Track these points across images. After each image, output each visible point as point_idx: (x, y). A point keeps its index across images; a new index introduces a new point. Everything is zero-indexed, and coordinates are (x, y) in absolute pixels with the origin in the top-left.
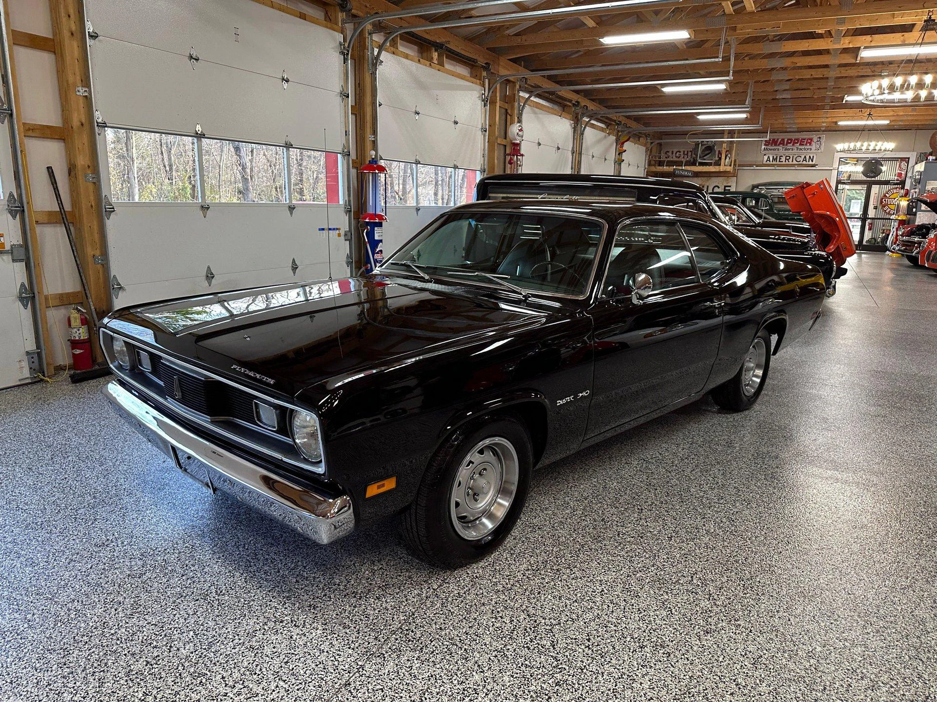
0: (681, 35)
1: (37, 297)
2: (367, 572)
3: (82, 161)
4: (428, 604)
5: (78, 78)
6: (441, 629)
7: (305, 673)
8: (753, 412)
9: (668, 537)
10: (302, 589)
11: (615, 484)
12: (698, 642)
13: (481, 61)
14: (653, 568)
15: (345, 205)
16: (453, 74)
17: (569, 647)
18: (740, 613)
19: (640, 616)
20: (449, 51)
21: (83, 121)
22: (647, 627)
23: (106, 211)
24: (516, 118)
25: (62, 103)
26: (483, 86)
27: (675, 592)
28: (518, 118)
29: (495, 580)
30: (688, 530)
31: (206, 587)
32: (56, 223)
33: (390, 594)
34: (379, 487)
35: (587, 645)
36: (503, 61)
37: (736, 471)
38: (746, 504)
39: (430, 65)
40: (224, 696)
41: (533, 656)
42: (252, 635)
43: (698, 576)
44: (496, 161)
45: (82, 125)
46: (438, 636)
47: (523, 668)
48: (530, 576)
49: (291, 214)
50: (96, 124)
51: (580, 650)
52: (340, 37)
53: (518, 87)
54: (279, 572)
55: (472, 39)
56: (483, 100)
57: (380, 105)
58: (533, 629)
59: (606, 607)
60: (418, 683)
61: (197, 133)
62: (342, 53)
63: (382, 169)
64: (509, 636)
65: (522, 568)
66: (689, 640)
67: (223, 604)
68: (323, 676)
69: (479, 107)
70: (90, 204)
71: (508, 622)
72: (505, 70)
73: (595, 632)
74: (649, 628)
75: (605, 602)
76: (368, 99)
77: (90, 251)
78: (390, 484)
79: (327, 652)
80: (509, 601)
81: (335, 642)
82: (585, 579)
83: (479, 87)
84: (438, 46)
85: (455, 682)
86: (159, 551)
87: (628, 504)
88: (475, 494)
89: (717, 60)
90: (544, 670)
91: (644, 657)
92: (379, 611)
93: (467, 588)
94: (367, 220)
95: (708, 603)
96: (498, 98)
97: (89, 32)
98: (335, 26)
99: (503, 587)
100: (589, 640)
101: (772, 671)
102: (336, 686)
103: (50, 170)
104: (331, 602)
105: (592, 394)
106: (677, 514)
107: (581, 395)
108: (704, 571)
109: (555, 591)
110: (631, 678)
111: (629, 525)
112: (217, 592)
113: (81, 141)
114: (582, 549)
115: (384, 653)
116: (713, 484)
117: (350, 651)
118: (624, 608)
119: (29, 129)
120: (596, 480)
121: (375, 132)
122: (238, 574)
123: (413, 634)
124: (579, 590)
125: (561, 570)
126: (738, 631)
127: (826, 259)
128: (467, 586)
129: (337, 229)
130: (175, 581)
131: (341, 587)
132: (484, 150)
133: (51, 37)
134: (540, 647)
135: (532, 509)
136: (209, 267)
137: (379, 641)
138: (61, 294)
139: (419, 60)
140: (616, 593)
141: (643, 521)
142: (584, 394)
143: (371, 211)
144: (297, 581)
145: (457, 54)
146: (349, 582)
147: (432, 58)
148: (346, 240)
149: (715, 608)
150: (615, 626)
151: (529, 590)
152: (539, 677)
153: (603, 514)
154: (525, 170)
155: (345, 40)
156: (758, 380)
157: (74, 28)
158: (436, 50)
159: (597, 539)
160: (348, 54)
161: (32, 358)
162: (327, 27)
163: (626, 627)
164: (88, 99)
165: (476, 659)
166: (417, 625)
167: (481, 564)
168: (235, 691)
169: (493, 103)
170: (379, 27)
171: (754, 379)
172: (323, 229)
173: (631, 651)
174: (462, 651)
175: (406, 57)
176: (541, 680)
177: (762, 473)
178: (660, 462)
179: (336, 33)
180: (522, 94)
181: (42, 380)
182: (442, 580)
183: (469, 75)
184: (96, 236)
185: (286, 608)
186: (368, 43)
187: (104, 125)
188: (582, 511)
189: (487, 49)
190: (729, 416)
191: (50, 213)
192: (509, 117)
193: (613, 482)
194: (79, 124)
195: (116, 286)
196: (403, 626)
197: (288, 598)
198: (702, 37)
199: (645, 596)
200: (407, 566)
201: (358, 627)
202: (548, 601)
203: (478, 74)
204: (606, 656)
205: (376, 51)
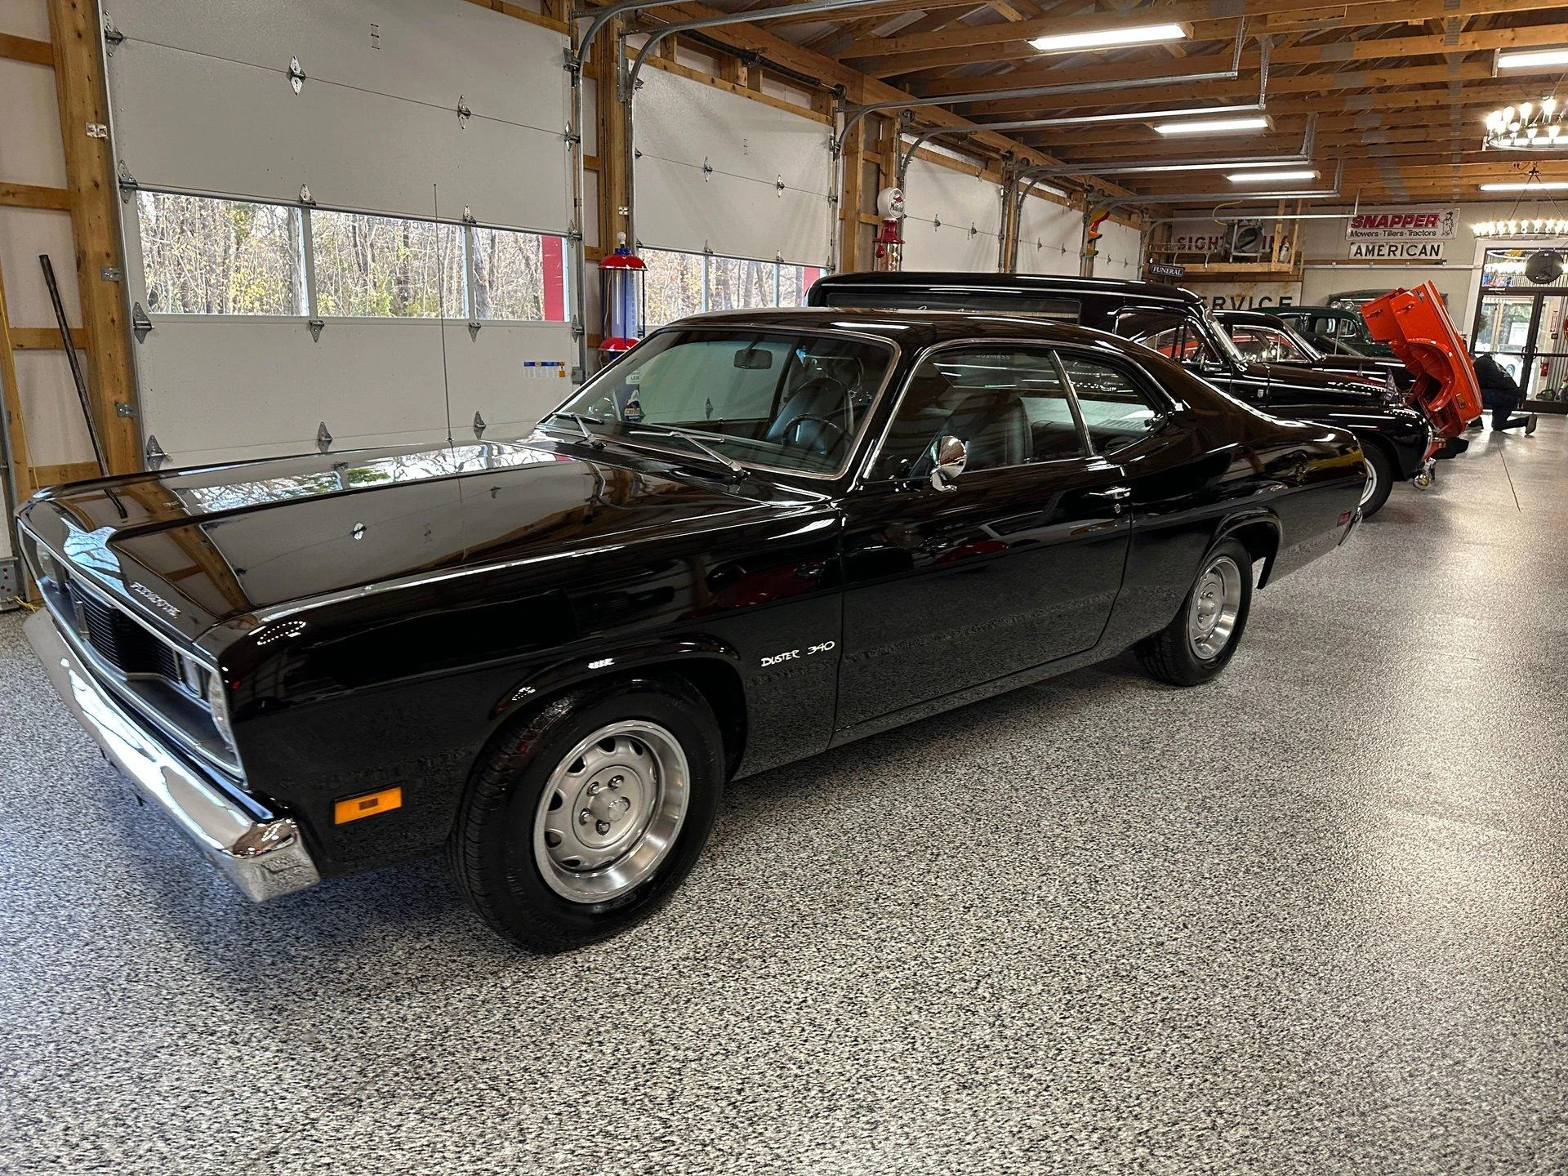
0: (1170, 32)
1: (12, 471)
2: (400, 953)
3: (97, 246)
4: (482, 1012)
5: (90, 110)
6: (483, 1059)
7: (209, 1128)
8: (1212, 688)
9: (964, 907)
10: (275, 976)
11: (910, 808)
12: (939, 1106)
13: (828, 82)
14: (913, 963)
15: (574, 324)
16: (776, 104)
17: (698, 1103)
18: (1041, 1053)
19: (854, 1050)
20: (766, 65)
21: (99, 179)
22: (858, 1071)
23: (136, 329)
24: (895, 179)
25: (65, 150)
26: (833, 124)
27: (935, 1009)
28: (898, 179)
29: (618, 976)
30: (1007, 895)
31: (116, 966)
32: (55, 348)
33: (422, 993)
34: (362, 806)
35: (733, 1100)
36: (871, 83)
37: (1139, 793)
38: (1134, 852)
39: (734, 88)
40: (54, 1162)
41: (627, 1117)
42: (149, 1055)
43: (989, 982)
44: (856, 252)
45: (97, 185)
46: (471, 1073)
47: (599, 1139)
48: (685, 970)
49: (474, 338)
50: (118, 184)
51: (717, 1110)
52: (565, 41)
53: (897, 126)
54: (251, 944)
55: (814, 45)
56: (832, 149)
57: (638, 156)
58: (648, 1067)
59: (797, 1031)
60: (398, 1156)
61: (302, 201)
62: (569, 67)
63: (638, 264)
64: (598, 1078)
65: (678, 954)
66: (925, 1100)
67: (129, 997)
68: (235, 1135)
69: (825, 161)
70: (109, 318)
71: (609, 1051)
72: (875, 97)
73: (757, 1077)
74: (861, 1073)
75: (799, 1022)
76: (618, 146)
77: (109, 395)
78: (390, 800)
79: (265, 1092)
80: (627, 1015)
81: (287, 1076)
82: (782, 979)
83: (824, 127)
84: (747, 57)
85: (466, 1158)
86: (68, 901)
87: (918, 844)
88: (599, 822)
89: (1229, 74)
90: (635, 1143)
91: (828, 1127)
92: (389, 1023)
93: (562, 989)
94: (612, 350)
95: (988, 1031)
96: (861, 146)
97: (105, 32)
98: (557, 24)
99: (629, 988)
100: (740, 1091)
101: (1056, 1165)
102: (253, 1155)
103: (45, 261)
104: (313, 1003)
105: (841, 646)
106: (998, 866)
107: (815, 649)
108: (1006, 972)
109: (717, 998)
110: (788, 1166)
111: (904, 882)
112: (129, 975)
113: (93, 214)
114: (800, 923)
115: (364, 1097)
116: (1086, 814)
117: (306, 1092)
118: (830, 1035)
119: (8, 193)
120: (877, 800)
121: (628, 202)
122: (180, 946)
123: (430, 1066)
124: (761, 999)
125: (746, 960)
126: (1022, 1088)
127: (1415, 422)
128: (564, 985)
129: (558, 364)
130: (70, 953)
131: (344, 977)
132: (833, 233)
133: (48, 41)
134: (646, 1100)
135: (743, 849)
136: (322, 426)
137: (365, 1076)
138: (63, 466)
139: (713, 81)
140: (827, 1006)
141: (932, 876)
142: (823, 647)
143: (618, 334)
144: (273, 964)
145: (784, 70)
146: (361, 968)
147: (738, 77)
148: (574, 383)
149: (997, 1041)
150: (800, 1067)
151: (673, 995)
152: (620, 1155)
153: (864, 861)
154: (907, 267)
155: (574, 45)
156: (1226, 633)
157: (82, 26)
158: (744, 64)
159: (834, 906)
160: (578, 70)
161: (5, 570)
162: (542, 25)
163: (818, 1071)
164: (106, 143)
165: (522, 1117)
166: (445, 1050)
167: (608, 946)
168: (76, 1153)
169: (850, 152)
170: (637, 23)
171: (1219, 630)
172: (533, 364)
173: (810, 1115)
174: (503, 1102)
175: (689, 74)
176: (622, 1162)
177: (1185, 797)
178: (1006, 770)
179: (559, 35)
180: (905, 138)
181: (21, 607)
182: (524, 973)
183: (808, 107)
184: (121, 372)
185: (232, 1010)
186: (618, 51)
187: (134, 187)
188: (830, 854)
189: (841, 61)
190: (1165, 694)
191: (45, 332)
192: (881, 176)
193: (909, 803)
194: (90, 184)
195: (154, 454)
196: (419, 1052)
197: (244, 992)
198: (1209, 36)
199: (877, 1013)
200: (474, 945)
201: (339, 1049)
202: (699, 1015)
203: (824, 104)
204: (760, 1122)
205: (631, 63)
